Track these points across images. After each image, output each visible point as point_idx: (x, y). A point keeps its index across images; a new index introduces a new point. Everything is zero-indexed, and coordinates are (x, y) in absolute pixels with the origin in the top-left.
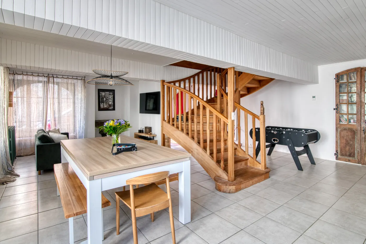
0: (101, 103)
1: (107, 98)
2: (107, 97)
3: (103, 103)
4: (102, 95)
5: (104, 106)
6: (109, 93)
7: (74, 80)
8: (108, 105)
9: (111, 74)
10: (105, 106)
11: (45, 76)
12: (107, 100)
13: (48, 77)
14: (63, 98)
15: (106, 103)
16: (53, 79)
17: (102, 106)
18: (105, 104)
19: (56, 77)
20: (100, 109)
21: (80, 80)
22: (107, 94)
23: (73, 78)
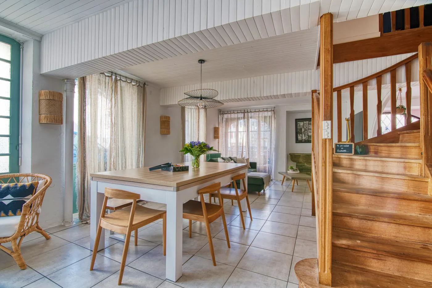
0: (298, 135)
1: (307, 128)
2: (305, 128)
3: (301, 135)
4: (300, 125)
5: (302, 138)
6: (308, 123)
7: (265, 112)
8: (307, 136)
9: (201, 95)
10: (304, 138)
11: (242, 113)
12: (306, 130)
13: (244, 113)
14: (256, 131)
15: (305, 134)
16: (248, 114)
17: (300, 138)
18: (303, 135)
19: (250, 112)
20: (298, 141)
21: (270, 111)
22: (306, 123)
23: (263, 110)
